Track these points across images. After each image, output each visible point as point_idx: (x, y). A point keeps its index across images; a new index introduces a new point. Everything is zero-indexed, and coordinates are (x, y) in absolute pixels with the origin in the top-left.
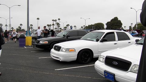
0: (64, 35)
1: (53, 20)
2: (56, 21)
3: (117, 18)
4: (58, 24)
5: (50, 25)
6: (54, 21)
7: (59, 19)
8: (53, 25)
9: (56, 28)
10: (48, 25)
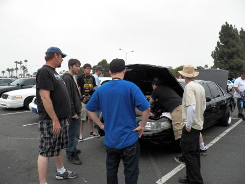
0: (18, 84)
1: (16, 62)
2: (21, 63)
3: (105, 60)
4: (24, 68)
5: (12, 70)
6: (19, 63)
7: (26, 61)
8: (17, 69)
9: (21, 75)
10: (9, 70)
